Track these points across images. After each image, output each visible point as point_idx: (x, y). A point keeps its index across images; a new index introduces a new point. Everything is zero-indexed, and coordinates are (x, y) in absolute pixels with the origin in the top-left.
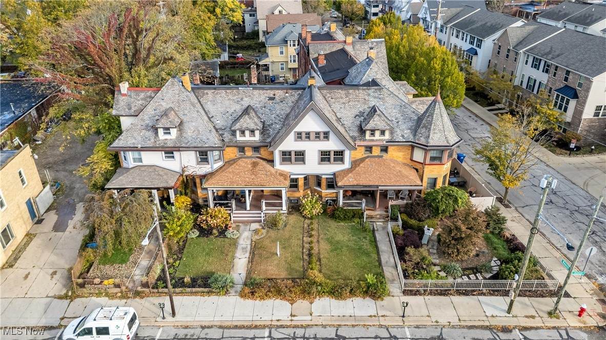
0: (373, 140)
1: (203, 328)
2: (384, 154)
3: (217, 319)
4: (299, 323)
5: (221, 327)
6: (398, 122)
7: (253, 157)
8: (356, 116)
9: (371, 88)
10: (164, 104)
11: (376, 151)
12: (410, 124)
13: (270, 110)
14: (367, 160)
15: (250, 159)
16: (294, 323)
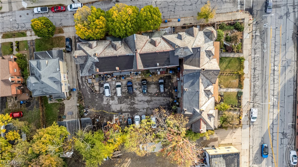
1: (250, 95)
3: (249, 93)
4: (250, 76)
5: (250, 92)
16: (250, 78)
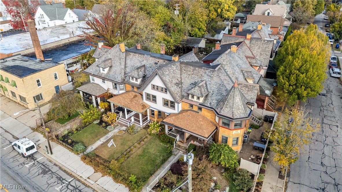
0: (192, 101)
1: (54, 164)
2: (199, 111)
4: (86, 183)
6: (212, 94)
7: (137, 92)
8: (191, 84)
9: (209, 69)
10: (109, 56)
11: (195, 109)
12: (219, 97)
13: (152, 69)
14: (189, 112)
15: (135, 93)
